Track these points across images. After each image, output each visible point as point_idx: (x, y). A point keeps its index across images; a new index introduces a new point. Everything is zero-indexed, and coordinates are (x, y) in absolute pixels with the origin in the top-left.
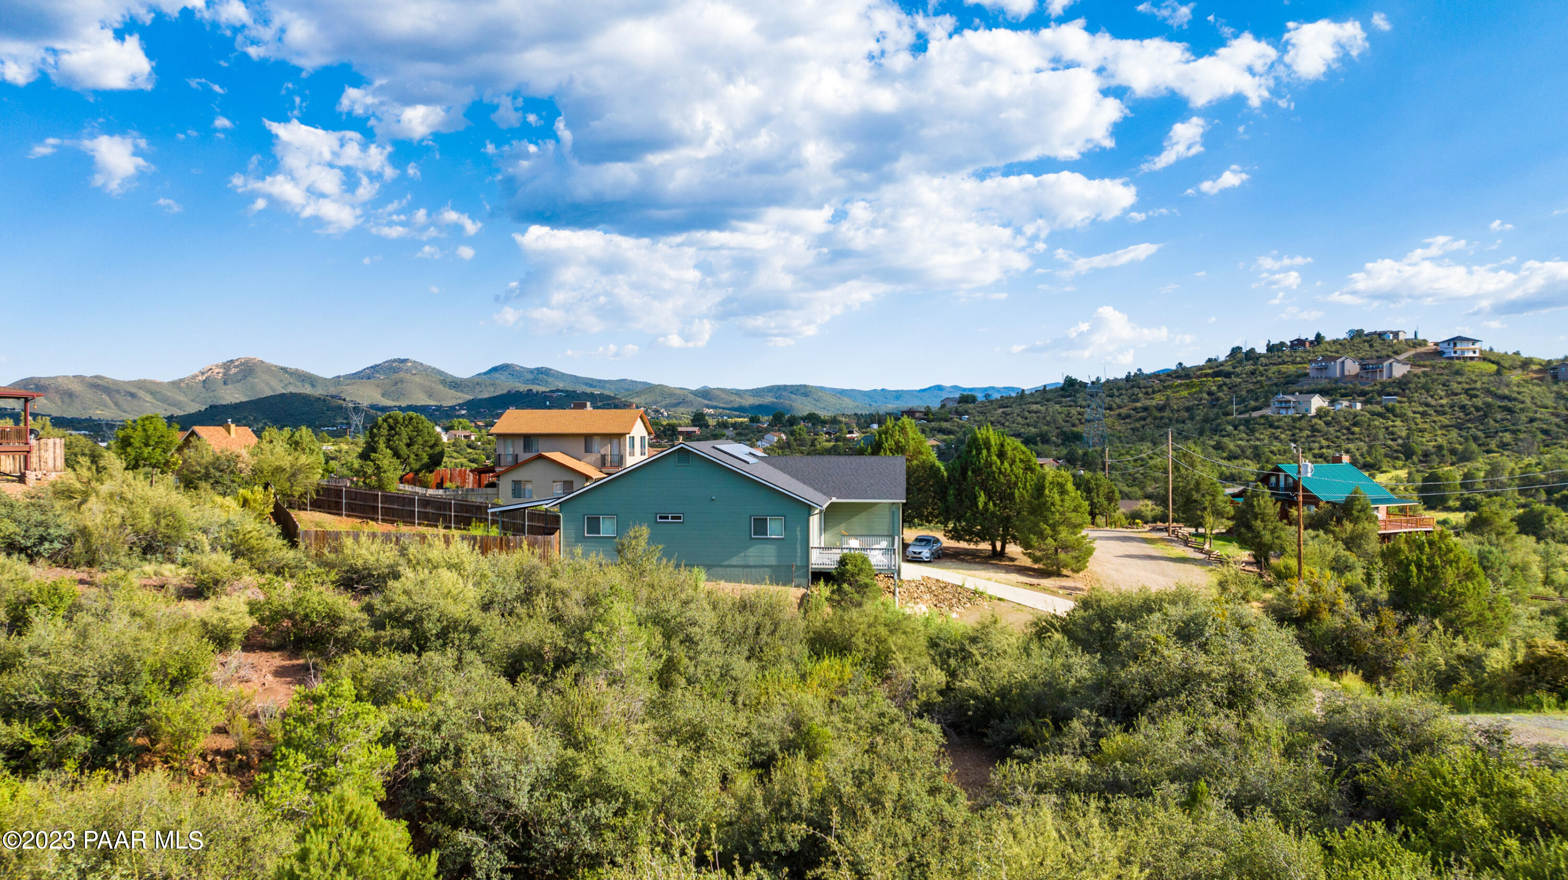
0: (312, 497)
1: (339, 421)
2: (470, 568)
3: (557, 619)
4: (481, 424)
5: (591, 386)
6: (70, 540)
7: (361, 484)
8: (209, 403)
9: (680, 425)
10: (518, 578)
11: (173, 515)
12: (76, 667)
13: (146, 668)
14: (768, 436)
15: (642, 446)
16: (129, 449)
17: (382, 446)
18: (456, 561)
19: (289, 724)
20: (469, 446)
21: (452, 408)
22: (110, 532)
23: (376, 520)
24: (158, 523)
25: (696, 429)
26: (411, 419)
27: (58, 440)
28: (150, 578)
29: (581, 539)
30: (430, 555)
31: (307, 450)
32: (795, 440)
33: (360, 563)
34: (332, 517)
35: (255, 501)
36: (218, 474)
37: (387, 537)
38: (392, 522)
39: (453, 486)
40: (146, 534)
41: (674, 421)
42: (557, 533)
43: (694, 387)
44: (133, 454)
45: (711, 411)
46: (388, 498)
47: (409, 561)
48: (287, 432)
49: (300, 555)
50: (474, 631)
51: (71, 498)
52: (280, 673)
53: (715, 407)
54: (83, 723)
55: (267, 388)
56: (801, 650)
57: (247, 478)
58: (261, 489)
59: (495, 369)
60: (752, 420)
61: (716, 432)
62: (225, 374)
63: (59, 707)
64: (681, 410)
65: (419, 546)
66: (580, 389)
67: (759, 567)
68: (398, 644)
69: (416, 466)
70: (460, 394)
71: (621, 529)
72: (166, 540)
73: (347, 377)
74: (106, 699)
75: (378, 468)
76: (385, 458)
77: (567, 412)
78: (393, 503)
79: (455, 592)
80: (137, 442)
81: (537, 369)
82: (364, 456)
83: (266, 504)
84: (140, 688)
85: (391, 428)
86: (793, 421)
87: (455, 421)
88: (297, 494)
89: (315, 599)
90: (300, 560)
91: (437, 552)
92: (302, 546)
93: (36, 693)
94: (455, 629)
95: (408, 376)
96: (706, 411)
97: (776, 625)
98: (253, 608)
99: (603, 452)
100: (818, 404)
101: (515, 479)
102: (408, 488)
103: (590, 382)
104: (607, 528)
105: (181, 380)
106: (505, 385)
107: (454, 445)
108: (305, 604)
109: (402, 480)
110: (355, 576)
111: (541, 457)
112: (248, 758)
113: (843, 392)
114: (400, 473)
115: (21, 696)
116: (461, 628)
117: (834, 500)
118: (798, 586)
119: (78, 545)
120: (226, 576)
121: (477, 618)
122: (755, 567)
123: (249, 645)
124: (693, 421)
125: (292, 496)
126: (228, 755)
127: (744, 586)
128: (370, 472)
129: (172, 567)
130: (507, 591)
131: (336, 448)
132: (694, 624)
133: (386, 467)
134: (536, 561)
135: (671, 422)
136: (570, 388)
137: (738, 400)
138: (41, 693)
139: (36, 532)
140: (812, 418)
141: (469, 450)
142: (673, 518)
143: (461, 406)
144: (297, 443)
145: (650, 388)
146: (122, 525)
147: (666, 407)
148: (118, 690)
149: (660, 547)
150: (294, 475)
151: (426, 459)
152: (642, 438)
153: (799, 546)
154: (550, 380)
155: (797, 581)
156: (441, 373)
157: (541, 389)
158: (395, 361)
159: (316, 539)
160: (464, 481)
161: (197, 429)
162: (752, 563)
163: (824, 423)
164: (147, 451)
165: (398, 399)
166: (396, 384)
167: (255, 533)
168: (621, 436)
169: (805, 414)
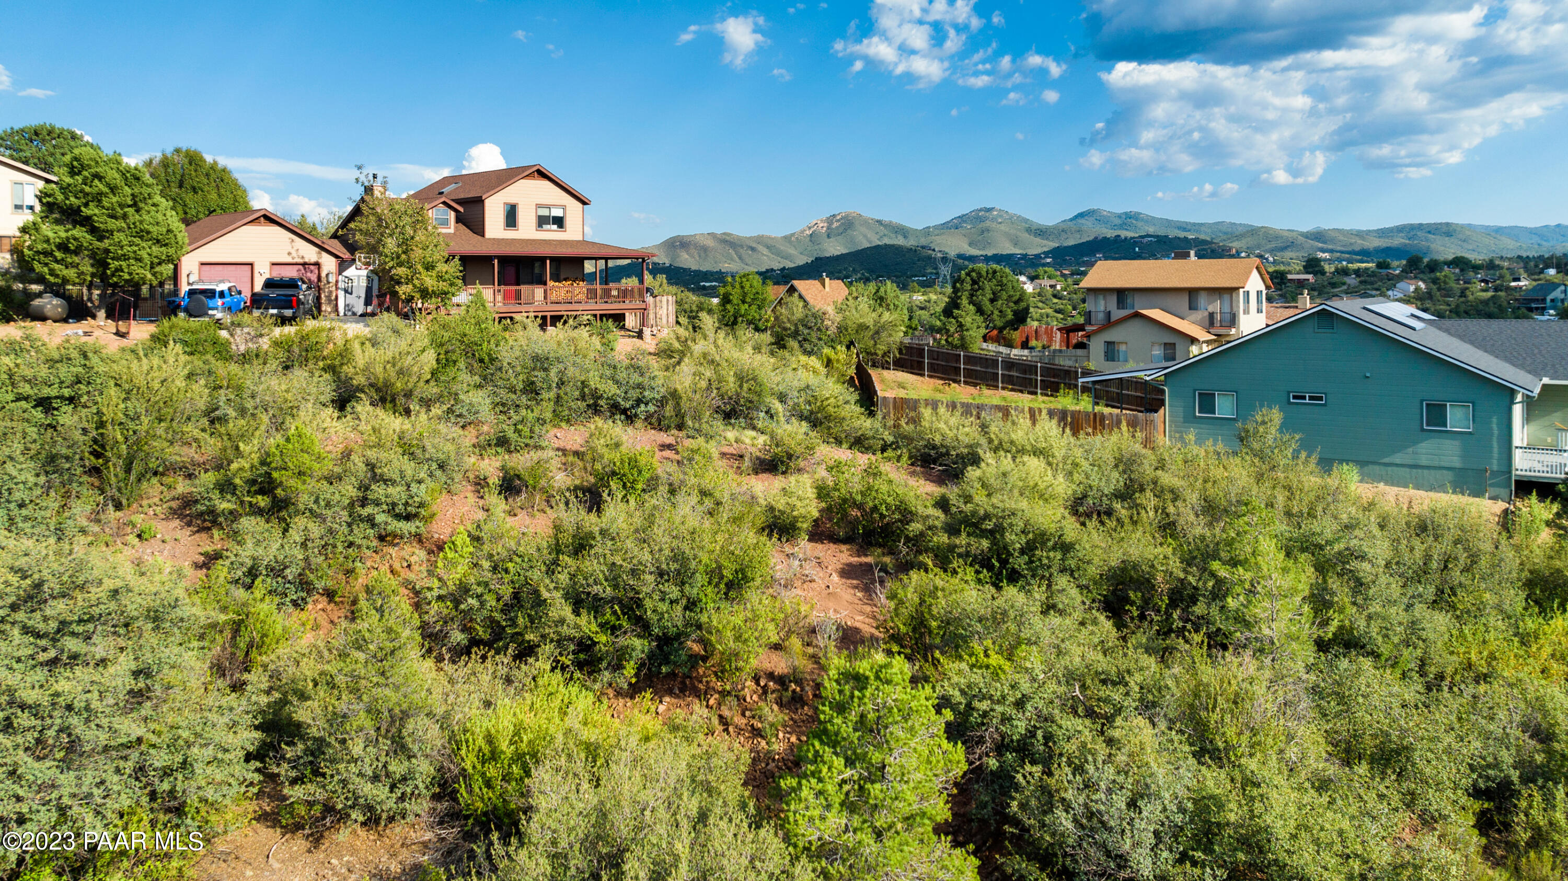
0: (895, 356)
1: (929, 271)
2: (1059, 454)
3: (1168, 528)
4: (1067, 272)
5: (1185, 230)
6: (662, 402)
7: (943, 342)
8: (815, 255)
9: (1290, 272)
10: (1116, 466)
11: (755, 379)
12: (635, 561)
13: (701, 568)
14: (1400, 285)
15: (1259, 301)
16: (728, 306)
17: (964, 301)
18: (1044, 445)
19: (824, 712)
20: (1055, 296)
21: (1038, 256)
22: (698, 396)
23: (958, 382)
24: (741, 386)
25: (1310, 277)
26: (995, 272)
27: (670, 298)
28: (731, 445)
29: (1190, 419)
30: (1014, 436)
31: (892, 306)
32: (1439, 289)
33: (938, 439)
34: (915, 377)
35: (838, 361)
36: (806, 331)
37: (967, 409)
38: (975, 385)
39: (1040, 344)
40: (730, 398)
41: (1282, 268)
42: (1162, 411)
43: (1305, 228)
44: (732, 310)
45: (1326, 255)
46: (970, 359)
47: (990, 441)
48: (872, 287)
49: (878, 425)
50: (1066, 548)
51: (671, 357)
52: (847, 572)
53: (1331, 251)
54: (642, 626)
55: (866, 239)
56: (1515, 599)
57: (833, 336)
58: (844, 348)
59: (1081, 215)
60: (1380, 265)
61: (1335, 280)
62: (828, 228)
63: (620, 602)
64: (1288, 254)
65: (1001, 423)
66: (1173, 233)
67: (1435, 468)
68: (975, 556)
69: (999, 323)
70: (1045, 242)
71: (1244, 409)
72: (748, 405)
73: (935, 227)
74: (663, 600)
75: (961, 325)
76: (968, 314)
77: (1166, 262)
78: (975, 364)
79: (1042, 486)
80: (735, 299)
81: (1126, 213)
82: (948, 312)
83: (848, 364)
84: (695, 591)
85: (974, 282)
86: (1434, 266)
87: (1041, 270)
88: (880, 353)
89: (884, 488)
90: (877, 430)
91: (1021, 432)
92: (879, 415)
93: (601, 584)
94: (1044, 543)
95: (994, 225)
96: (1321, 255)
97: (1474, 558)
98: (822, 492)
99: (1211, 309)
100: (1465, 245)
101: (1108, 340)
102: (992, 347)
103: (1183, 227)
104: (1224, 407)
105: (793, 235)
106: (1092, 231)
107: (1039, 295)
108: (874, 493)
109: (985, 338)
110: (932, 452)
111: (1137, 315)
112: (802, 689)
113: (1499, 230)
114: (983, 331)
115: (588, 585)
116: (1050, 544)
117: (1546, 380)
118: (1494, 498)
119: (669, 410)
120: (799, 450)
121: (1071, 529)
122: (1428, 467)
123: (817, 535)
124: (1305, 267)
125: (876, 354)
126: (782, 681)
127: (1412, 492)
128: (952, 330)
129: (753, 433)
130: (1103, 484)
131: (925, 298)
132: (1362, 557)
133: (968, 325)
134: (1138, 447)
135: (1277, 268)
136: (1161, 233)
137: (1360, 242)
138: (606, 584)
139: (634, 394)
140: (1460, 263)
141: (1055, 301)
142: (1311, 398)
143: (1046, 254)
144: (881, 299)
145: (1253, 231)
146: (709, 388)
147: (1271, 251)
148: (673, 591)
149: (1297, 437)
150: (877, 333)
151: (1010, 316)
152: (1259, 293)
153: (1495, 444)
154: (1140, 224)
155: (1492, 491)
156: (1026, 221)
157: (1130, 234)
158: (981, 210)
159: (895, 408)
160: (1051, 339)
161: (796, 283)
162: (1424, 462)
163: (1476, 268)
164: (744, 308)
165: (984, 249)
166: (983, 232)
167: (832, 400)
168: (1233, 290)
169: (1450, 257)
